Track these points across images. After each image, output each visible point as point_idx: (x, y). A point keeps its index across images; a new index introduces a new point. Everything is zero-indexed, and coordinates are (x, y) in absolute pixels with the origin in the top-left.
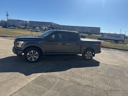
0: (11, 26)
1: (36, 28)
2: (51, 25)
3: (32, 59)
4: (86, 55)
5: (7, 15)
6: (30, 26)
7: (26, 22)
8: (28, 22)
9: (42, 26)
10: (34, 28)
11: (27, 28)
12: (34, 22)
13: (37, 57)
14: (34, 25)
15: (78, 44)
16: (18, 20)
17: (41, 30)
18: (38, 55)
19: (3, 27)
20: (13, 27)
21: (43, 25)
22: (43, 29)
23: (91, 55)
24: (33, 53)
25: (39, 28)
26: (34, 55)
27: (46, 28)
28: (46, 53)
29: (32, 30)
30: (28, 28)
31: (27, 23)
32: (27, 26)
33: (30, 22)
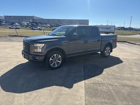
1: (15, 25)
2: (33, 20)
4: (105, 52)
6: (6, 22)
8: (2, 17)
9: (22, 21)
10: (12, 24)
11: (2, 25)
12: (10, 16)
13: (60, 62)
14: (12, 21)
15: (99, 41)
17: (22, 27)
18: (61, 59)
21: (24, 20)
22: (24, 25)
23: (110, 51)
24: (56, 57)
25: (19, 24)
27: (27, 23)
29: (11, 27)
30: (4, 25)
32: (3, 22)
33: (5, 17)
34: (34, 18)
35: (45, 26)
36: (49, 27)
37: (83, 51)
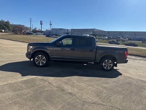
0: (54, 35)
3: (40, 64)
4: (104, 64)
5: (51, 24)
7: (68, 30)
8: (70, 30)
12: (75, 29)
13: (45, 62)
16: (60, 29)
18: (45, 60)
19: (46, 36)
20: (55, 36)
21: (85, 32)
24: (41, 58)
26: (41, 60)
28: (53, 58)
31: (69, 32)
33: (72, 30)
34: (95, 31)
35: (102, 38)
36: (106, 39)
37: (69, 57)
